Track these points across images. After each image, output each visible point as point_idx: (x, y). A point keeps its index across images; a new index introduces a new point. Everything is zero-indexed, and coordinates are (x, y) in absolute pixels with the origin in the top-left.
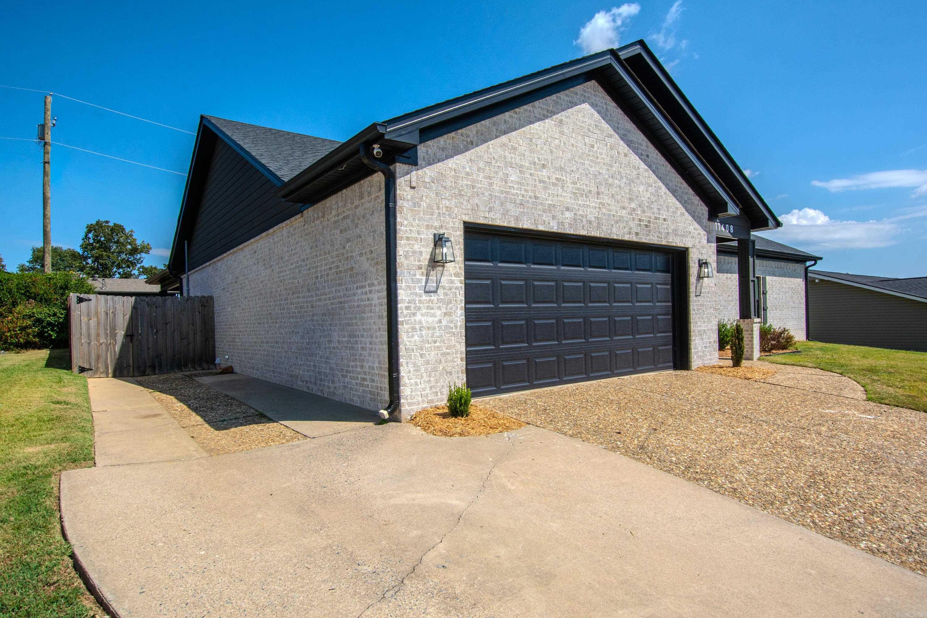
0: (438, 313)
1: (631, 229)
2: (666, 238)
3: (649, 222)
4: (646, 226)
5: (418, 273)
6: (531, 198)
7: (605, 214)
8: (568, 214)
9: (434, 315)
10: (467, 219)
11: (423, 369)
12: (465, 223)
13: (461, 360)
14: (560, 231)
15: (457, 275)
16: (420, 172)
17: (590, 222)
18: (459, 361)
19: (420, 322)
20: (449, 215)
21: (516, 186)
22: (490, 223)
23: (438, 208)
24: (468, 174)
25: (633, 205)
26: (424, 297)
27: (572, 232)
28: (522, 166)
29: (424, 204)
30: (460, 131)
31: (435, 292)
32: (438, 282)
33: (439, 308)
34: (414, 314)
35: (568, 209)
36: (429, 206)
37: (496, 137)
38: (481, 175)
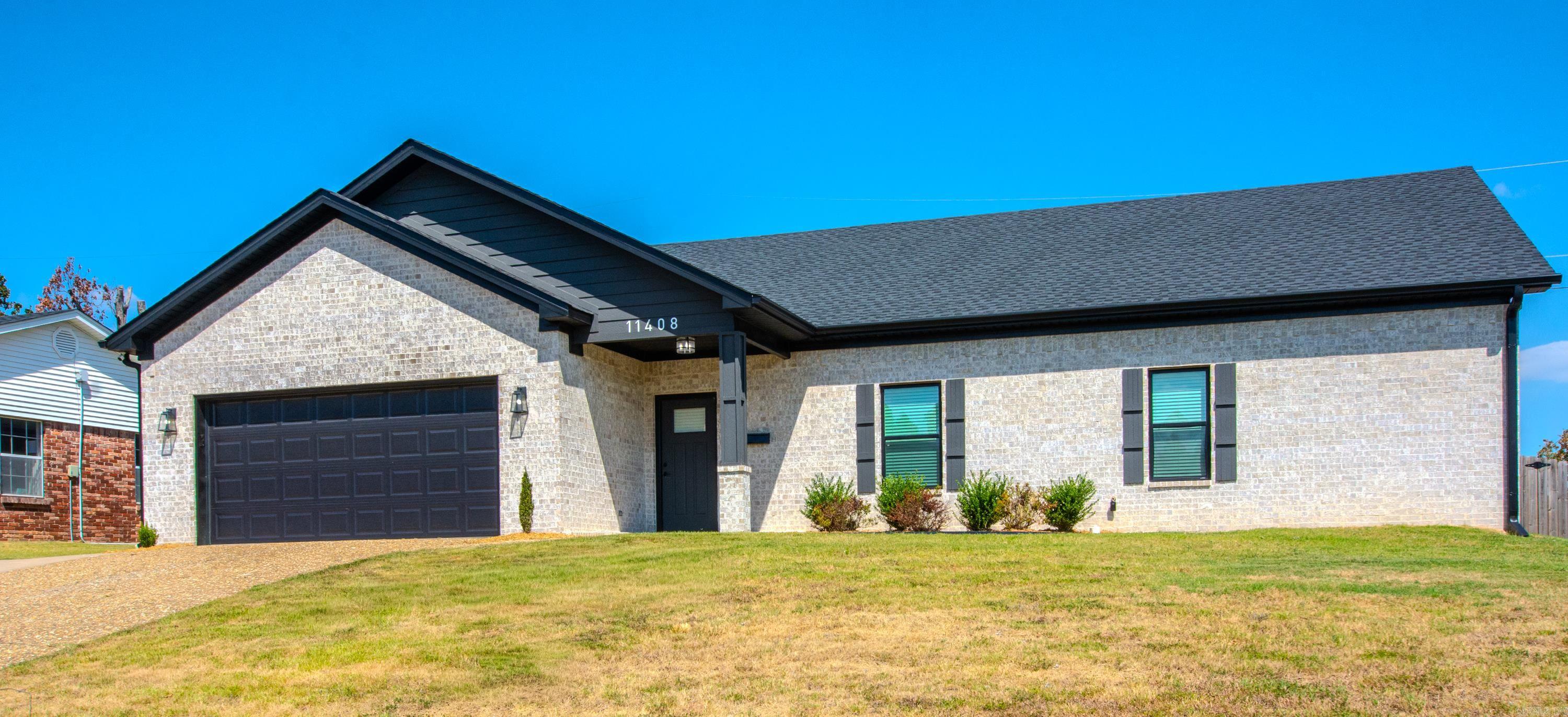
0: (172, 471)
1: (387, 368)
2: (448, 370)
3: (418, 355)
4: (413, 361)
5: (157, 441)
6: (255, 362)
7: (347, 360)
8: (298, 369)
9: (169, 473)
10: (196, 393)
11: (160, 515)
12: (195, 396)
13: (191, 508)
14: (290, 387)
15: (187, 440)
16: (157, 364)
17: (328, 372)
18: (189, 510)
19: (159, 479)
20: (182, 393)
21: (240, 355)
22: (217, 392)
23: (173, 388)
24: (196, 355)
25: (391, 341)
26: (162, 459)
27: (304, 386)
28: (247, 335)
29: (161, 387)
30: (188, 322)
31: (170, 455)
32: (172, 447)
33: (173, 467)
34: (155, 473)
35: (298, 364)
36: (166, 389)
37: (221, 316)
38: (208, 353)
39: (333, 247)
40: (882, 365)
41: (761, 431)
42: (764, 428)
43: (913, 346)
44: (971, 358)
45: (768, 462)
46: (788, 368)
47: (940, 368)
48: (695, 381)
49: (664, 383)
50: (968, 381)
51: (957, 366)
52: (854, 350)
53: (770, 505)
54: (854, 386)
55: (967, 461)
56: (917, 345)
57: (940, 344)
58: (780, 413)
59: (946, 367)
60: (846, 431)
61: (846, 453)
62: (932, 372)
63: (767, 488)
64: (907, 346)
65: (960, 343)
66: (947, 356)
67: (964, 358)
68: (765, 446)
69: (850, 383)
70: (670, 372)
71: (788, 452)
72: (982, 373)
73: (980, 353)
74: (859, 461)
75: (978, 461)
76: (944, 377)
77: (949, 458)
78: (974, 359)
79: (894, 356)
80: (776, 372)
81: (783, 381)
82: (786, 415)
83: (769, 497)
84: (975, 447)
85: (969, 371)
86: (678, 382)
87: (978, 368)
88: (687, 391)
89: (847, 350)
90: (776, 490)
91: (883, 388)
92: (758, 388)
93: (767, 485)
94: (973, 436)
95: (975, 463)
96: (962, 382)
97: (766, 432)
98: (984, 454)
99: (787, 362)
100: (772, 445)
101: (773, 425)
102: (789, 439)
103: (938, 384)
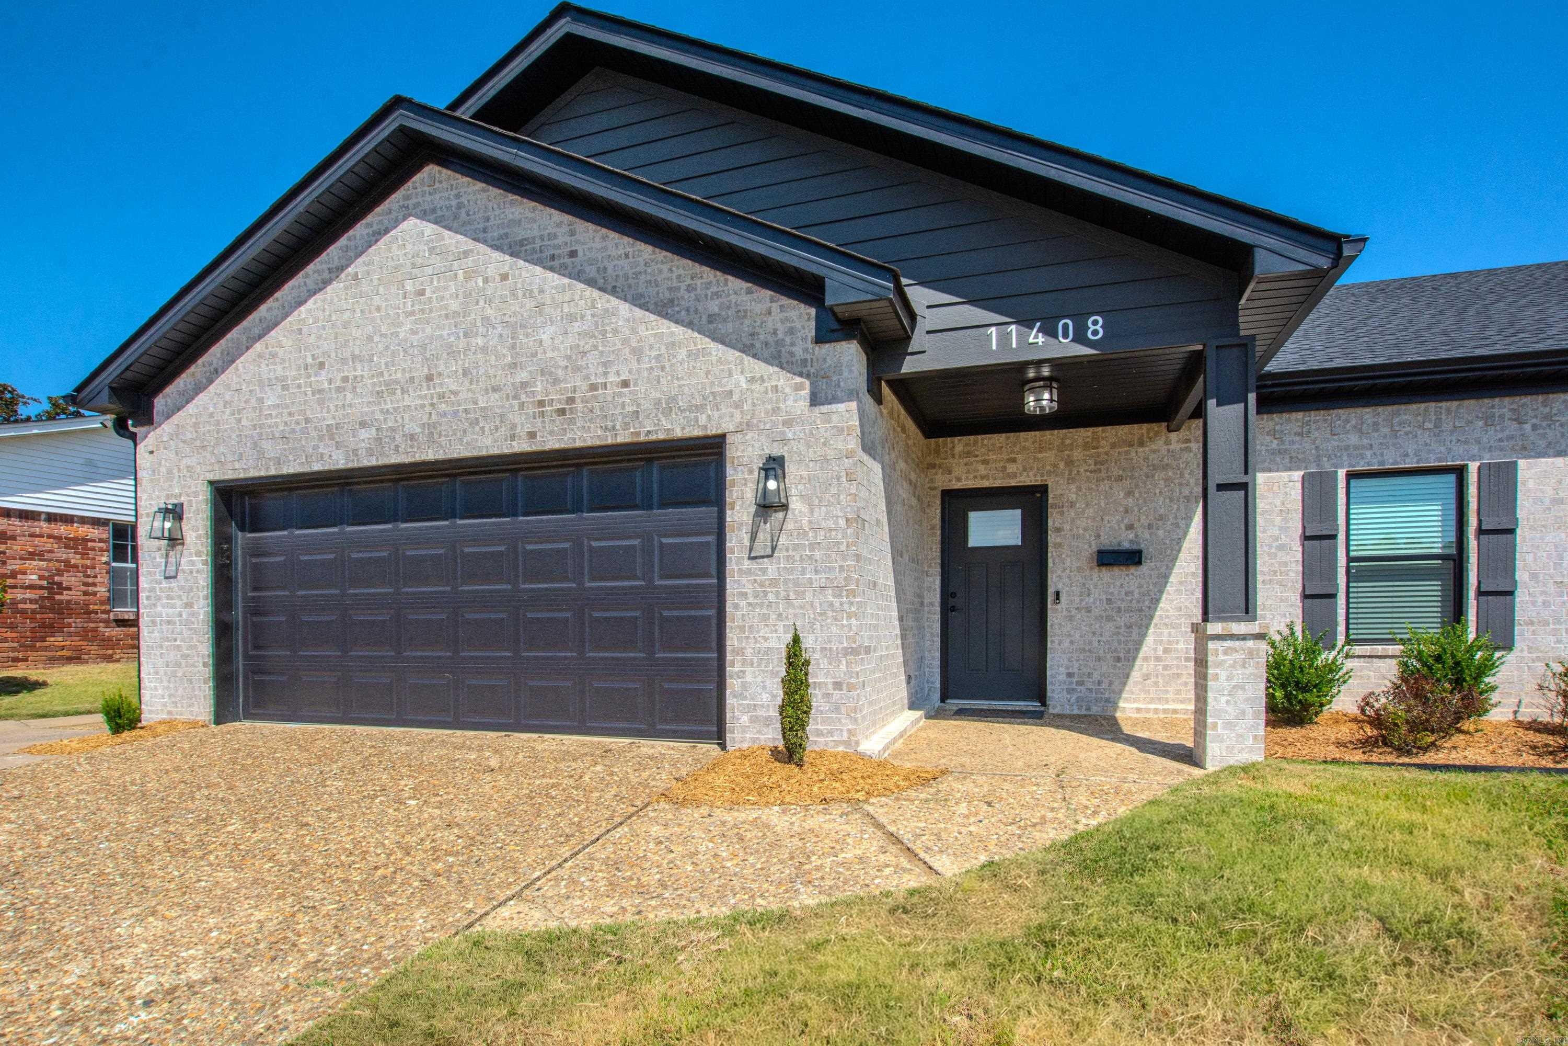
0: (178, 602)
1: (514, 426)
2: (626, 426)
3: (571, 400)
4: (562, 412)
5: (158, 555)
6: (297, 423)
7: (445, 414)
8: (364, 434)
9: (173, 606)
10: (211, 477)
11: (162, 673)
12: (211, 483)
13: (205, 665)
14: (350, 465)
15: (198, 554)
16: (158, 431)
17: (412, 437)
18: (201, 667)
19: (160, 615)
20: (191, 477)
21: (274, 413)
22: (242, 476)
23: (179, 470)
24: (211, 415)
25: (522, 376)
26: (165, 584)
27: (373, 462)
28: (285, 378)
29: (163, 470)
30: (200, 361)
31: (175, 577)
32: (178, 565)
33: (180, 597)
34: (155, 605)
35: (363, 424)
36: (170, 472)
37: (248, 348)
38: (228, 411)
39: (424, 216)
40: (1353, 439)
41: (1126, 545)
42: (1131, 542)
43: (1415, 406)
44: (1528, 427)
45: (1136, 595)
46: (1175, 446)
47: (1466, 442)
48: (1012, 468)
49: (958, 471)
50: (1522, 464)
51: (1501, 440)
52: (1300, 415)
53: (1138, 662)
54: (1297, 475)
55: (1517, 600)
56: (1423, 406)
57: (1466, 403)
58: (1161, 518)
59: (1478, 441)
60: (1281, 548)
61: (1280, 583)
62: (1449, 450)
63: (1135, 636)
64: (1403, 407)
65: (1507, 400)
66: (1481, 423)
67: (1515, 425)
68: (1133, 569)
69: (1290, 469)
70: (969, 454)
71: (1172, 579)
72: (1551, 452)
73: (1548, 417)
74: (1305, 596)
75: (1540, 600)
76: (1473, 458)
77: (1480, 593)
78: (1535, 427)
79: (1376, 424)
80: (1154, 451)
81: (1166, 467)
82: (1172, 520)
83: (1138, 650)
84: (1534, 576)
85: (1524, 448)
86: (982, 469)
87: (1542, 443)
88: (998, 483)
89: (1285, 416)
90: (1150, 640)
91: (1350, 476)
92: (1120, 478)
93: (1135, 631)
94: (1530, 558)
95: (1534, 603)
96: (1512, 468)
97: (1135, 547)
98: (1551, 588)
99: (1174, 436)
100: (1144, 568)
101: (1147, 536)
102: (1175, 559)
103: (1460, 472)
